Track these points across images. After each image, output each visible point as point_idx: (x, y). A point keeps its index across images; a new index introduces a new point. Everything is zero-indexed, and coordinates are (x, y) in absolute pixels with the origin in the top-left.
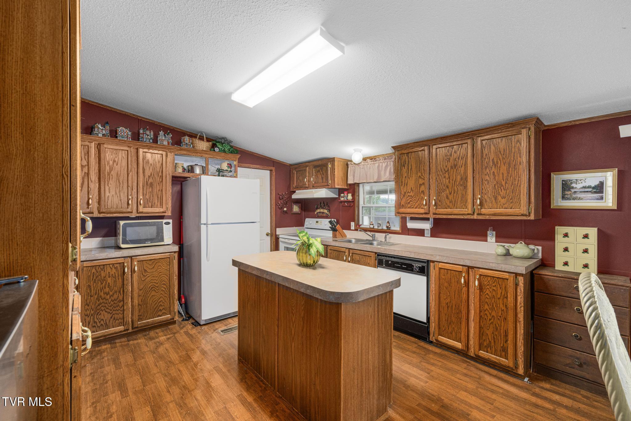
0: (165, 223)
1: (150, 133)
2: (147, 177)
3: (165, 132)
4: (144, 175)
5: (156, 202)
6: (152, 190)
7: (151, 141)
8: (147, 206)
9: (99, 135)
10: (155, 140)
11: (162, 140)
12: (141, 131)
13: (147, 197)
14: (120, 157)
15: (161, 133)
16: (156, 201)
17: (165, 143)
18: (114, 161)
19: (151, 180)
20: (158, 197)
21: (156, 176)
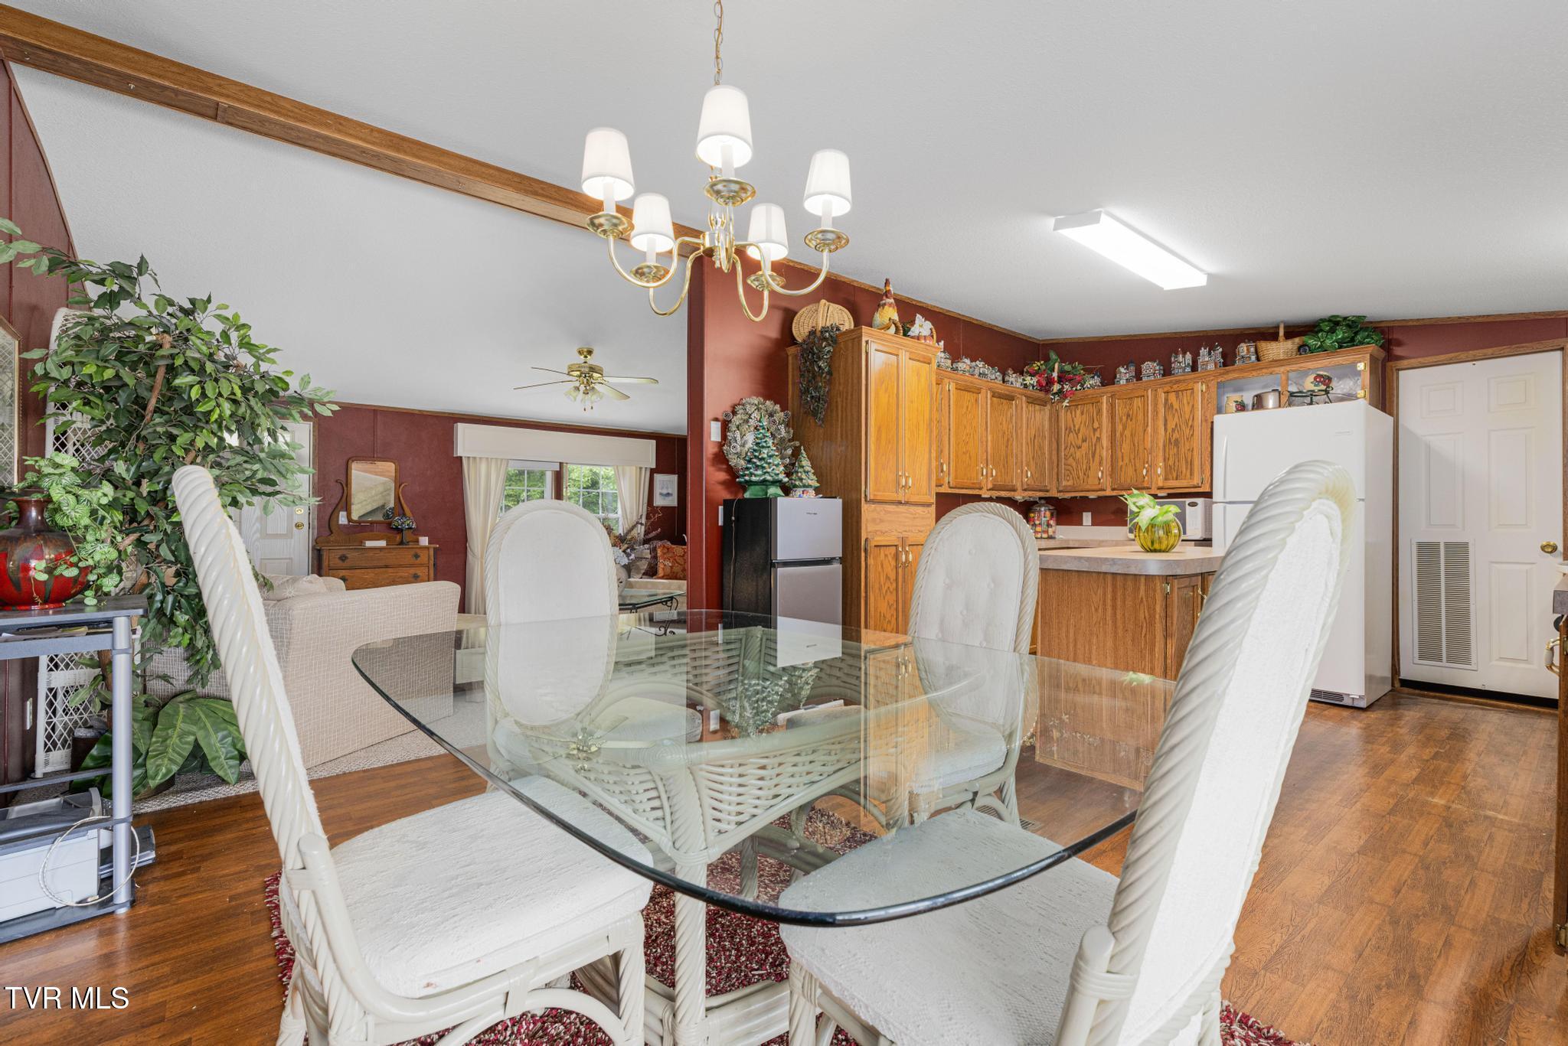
0: (1189, 504)
1: (1184, 357)
2: (1170, 430)
3: (1212, 349)
4: (1166, 429)
5: (1184, 470)
6: (1178, 451)
7: (1188, 369)
8: (1170, 477)
9: (1121, 382)
10: (1194, 368)
11: (1206, 364)
12: (1173, 359)
13: (1171, 462)
14: (1135, 408)
15: (1203, 351)
16: (1184, 467)
17: (1211, 366)
18: (1128, 415)
19: (1176, 435)
20: (1187, 462)
21: (1183, 427)
